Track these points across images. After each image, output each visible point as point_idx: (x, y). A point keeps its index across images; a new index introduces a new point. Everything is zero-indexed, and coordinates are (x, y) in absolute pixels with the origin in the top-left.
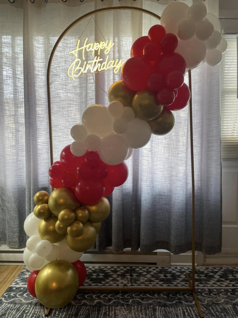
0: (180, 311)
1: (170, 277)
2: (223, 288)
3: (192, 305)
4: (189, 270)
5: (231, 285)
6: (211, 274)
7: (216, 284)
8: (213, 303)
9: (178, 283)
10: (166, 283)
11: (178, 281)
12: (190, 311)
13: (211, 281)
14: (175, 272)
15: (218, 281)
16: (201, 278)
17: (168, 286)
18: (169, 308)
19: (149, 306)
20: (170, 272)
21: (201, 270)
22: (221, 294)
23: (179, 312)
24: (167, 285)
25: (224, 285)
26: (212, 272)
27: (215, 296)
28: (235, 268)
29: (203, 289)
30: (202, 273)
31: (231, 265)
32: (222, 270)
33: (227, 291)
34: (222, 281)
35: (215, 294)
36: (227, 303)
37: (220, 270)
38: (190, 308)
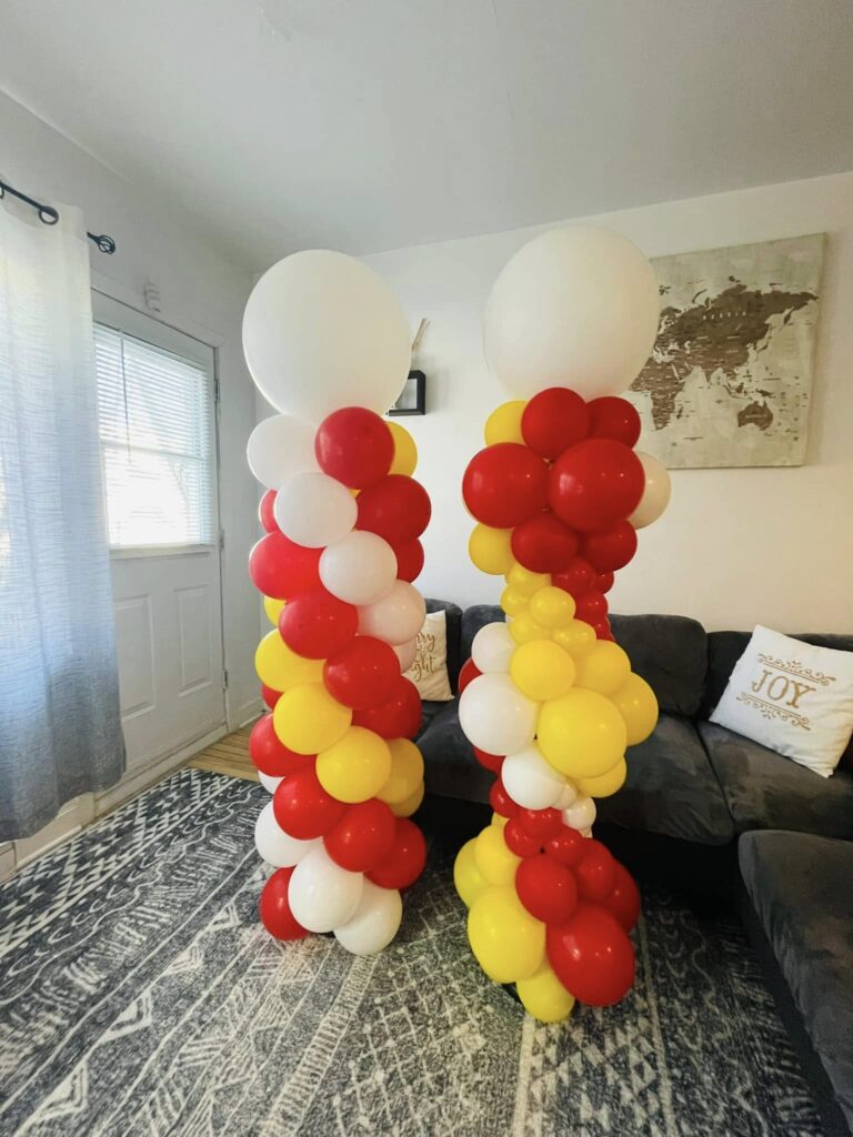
0: (122, 930)
1: (39, 894)
2: (169, 829)
3: (138, 901)
4: (74, 848)
5: (177, 817)
6: (127, 823)
7: (150, 833)
8: (171, 867)
9: (72, 889)
10: (41, 913)
11: (69, 885)
12: (142, 912)
13: (138, 834)
14: (43, 874)
15: (149, 826)
16: (113, 843)
17: (51, 913)
18: (95, 947)
19: (42, 989)
20: (31, 884)
21: (101, 830)
22: (172, 843)
23: (123, 934)
24: (47, 912)
25: (166, 826)
26: (125, 819)
27: (165, 854)
28: (159, 787)
29: (133, 860)
30: (107, 833)
31: (149, 786)
32: (140, 804)
33: (176, 831)
34: (155, 822)
35: (164, 850)
36: (193, 848)
37: (136, 806)
38: (139, 908)
